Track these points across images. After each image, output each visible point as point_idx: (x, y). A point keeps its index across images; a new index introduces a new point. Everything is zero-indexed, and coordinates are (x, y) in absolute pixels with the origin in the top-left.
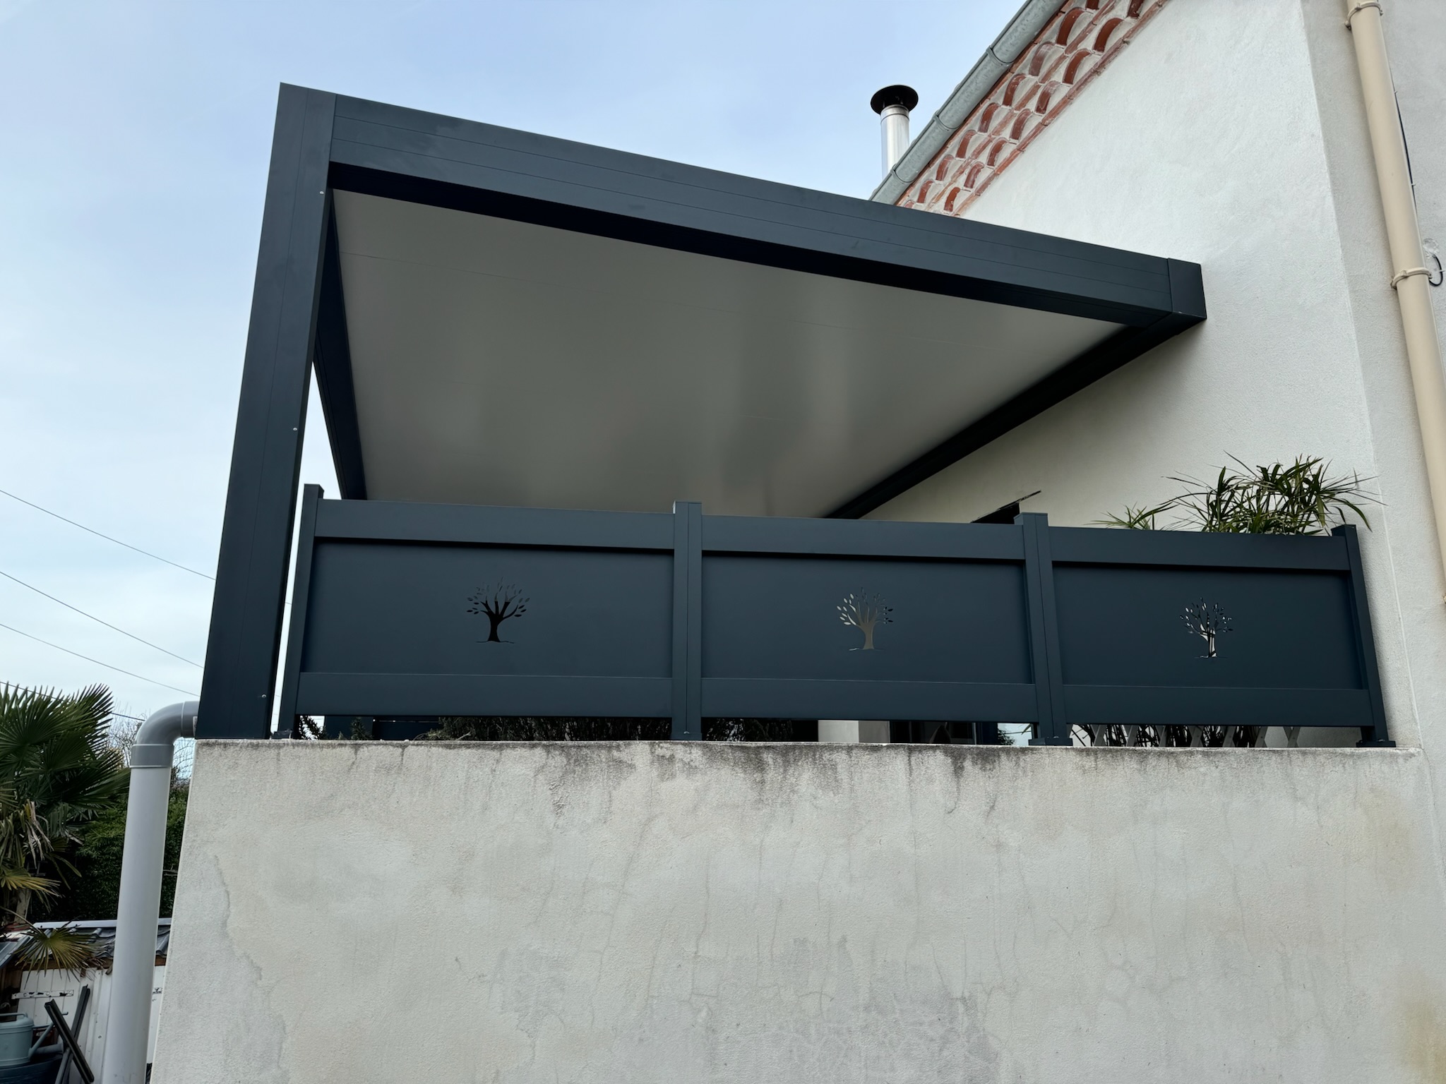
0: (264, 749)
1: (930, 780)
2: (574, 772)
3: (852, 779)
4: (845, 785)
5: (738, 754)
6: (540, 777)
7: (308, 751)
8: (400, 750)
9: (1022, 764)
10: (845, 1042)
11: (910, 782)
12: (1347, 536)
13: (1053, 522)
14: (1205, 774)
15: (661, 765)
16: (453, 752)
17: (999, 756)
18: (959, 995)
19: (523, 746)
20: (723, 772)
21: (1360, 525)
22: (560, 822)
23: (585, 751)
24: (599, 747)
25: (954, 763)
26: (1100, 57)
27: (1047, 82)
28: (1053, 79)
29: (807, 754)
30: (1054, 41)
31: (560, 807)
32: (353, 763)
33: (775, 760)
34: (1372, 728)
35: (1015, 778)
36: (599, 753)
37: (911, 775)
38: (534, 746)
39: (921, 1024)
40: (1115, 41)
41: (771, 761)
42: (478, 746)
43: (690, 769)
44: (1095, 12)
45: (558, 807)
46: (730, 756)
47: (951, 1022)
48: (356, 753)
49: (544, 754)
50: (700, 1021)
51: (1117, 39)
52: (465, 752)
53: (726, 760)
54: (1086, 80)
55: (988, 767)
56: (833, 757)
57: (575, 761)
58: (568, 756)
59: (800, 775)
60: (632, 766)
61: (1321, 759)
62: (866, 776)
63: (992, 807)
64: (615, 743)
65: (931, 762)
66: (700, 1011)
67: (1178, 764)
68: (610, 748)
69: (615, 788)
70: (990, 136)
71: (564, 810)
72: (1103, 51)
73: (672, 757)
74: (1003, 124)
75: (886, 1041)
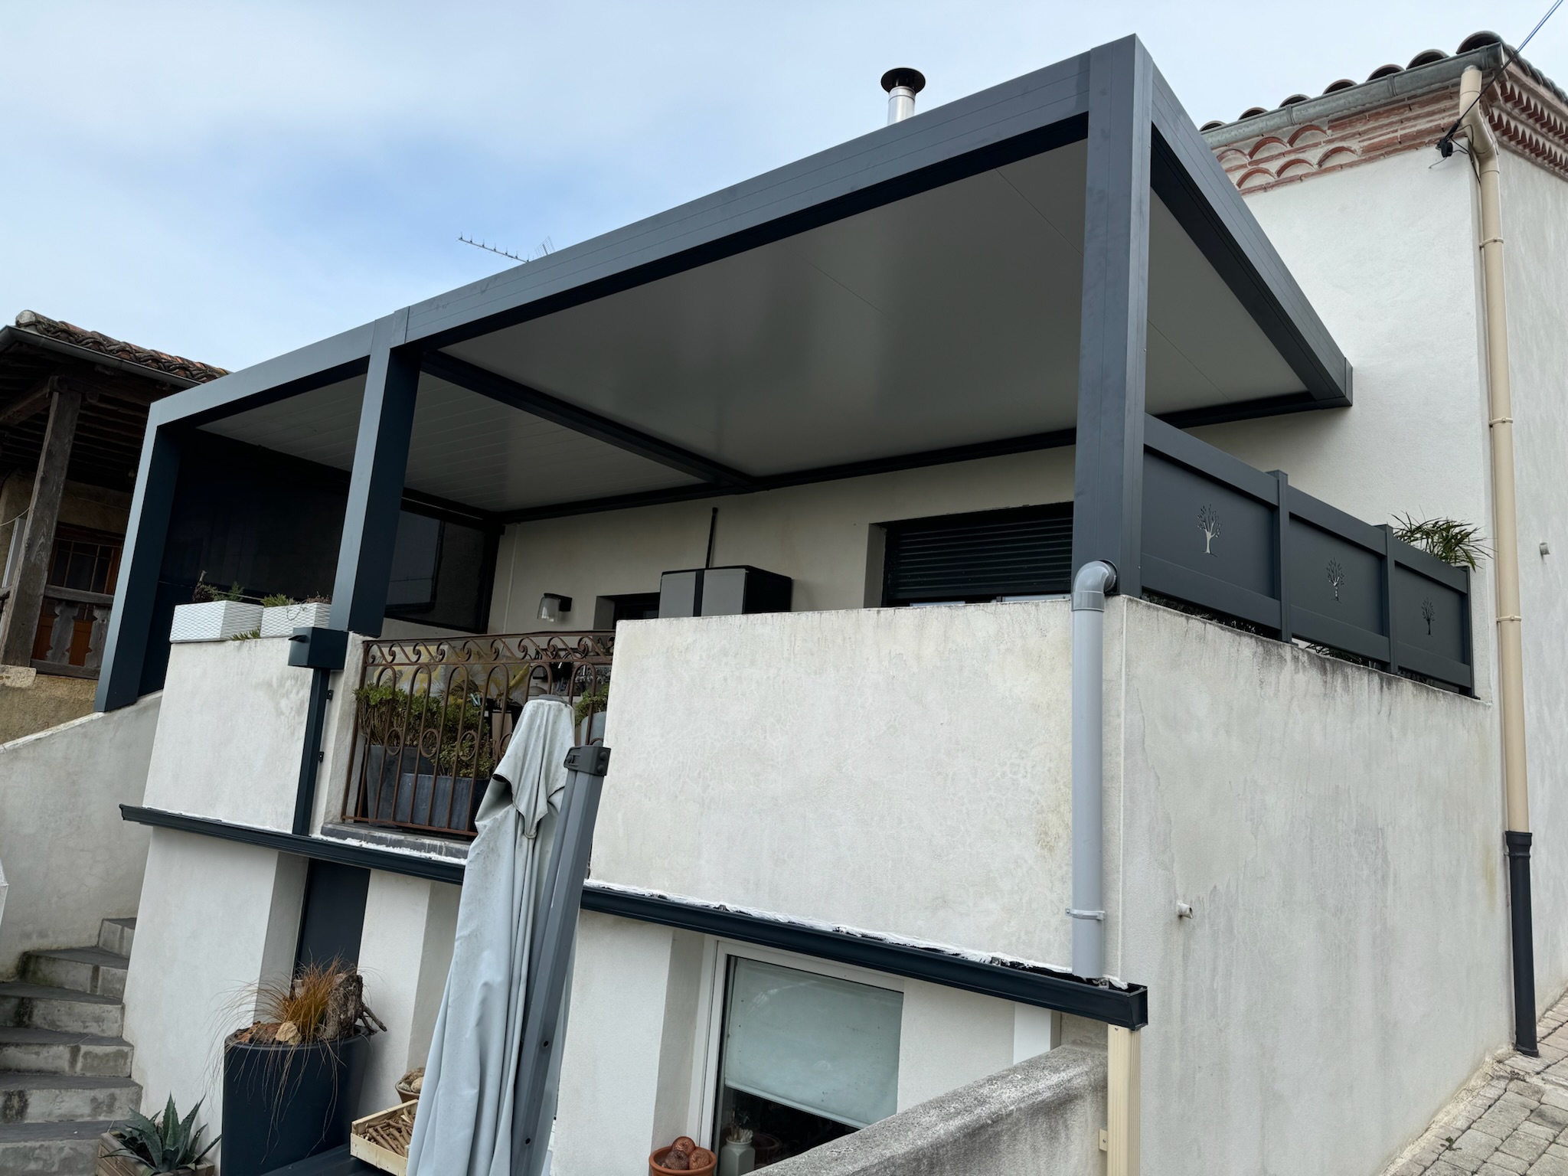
0: (1152, 610)
1: (1374, 692)
3: (1353, 686)
4: (1351, 690)
9: (1398, 688)
12: (1466, 574)
14: (1442, 705)
15: (1294, 662)
16: (1223, 632)
17: (1392, 681)
18: (1380, 828)
20: (1314, 672)
26: (1274, 180)
30: (1243, 152)
34: (1471, 688)
35: (1396, 695)
37: (1369, 686)
40: (1293, 175)
41: (1328, 669)
44: (1288, 148)
47: (1378, 843)
50: (1308, 834)
51: (1296, 174)
53: (1315, 664)
55: (1390, 687)
59: (1338, 679)
60: (1285, 661)
62: (1357, 686)
63: (1390, 713)
65: (1375, 681)
66: (1308, 827)
67: (1436, 699)
72: (1279, 177)
75: (1361, 852)
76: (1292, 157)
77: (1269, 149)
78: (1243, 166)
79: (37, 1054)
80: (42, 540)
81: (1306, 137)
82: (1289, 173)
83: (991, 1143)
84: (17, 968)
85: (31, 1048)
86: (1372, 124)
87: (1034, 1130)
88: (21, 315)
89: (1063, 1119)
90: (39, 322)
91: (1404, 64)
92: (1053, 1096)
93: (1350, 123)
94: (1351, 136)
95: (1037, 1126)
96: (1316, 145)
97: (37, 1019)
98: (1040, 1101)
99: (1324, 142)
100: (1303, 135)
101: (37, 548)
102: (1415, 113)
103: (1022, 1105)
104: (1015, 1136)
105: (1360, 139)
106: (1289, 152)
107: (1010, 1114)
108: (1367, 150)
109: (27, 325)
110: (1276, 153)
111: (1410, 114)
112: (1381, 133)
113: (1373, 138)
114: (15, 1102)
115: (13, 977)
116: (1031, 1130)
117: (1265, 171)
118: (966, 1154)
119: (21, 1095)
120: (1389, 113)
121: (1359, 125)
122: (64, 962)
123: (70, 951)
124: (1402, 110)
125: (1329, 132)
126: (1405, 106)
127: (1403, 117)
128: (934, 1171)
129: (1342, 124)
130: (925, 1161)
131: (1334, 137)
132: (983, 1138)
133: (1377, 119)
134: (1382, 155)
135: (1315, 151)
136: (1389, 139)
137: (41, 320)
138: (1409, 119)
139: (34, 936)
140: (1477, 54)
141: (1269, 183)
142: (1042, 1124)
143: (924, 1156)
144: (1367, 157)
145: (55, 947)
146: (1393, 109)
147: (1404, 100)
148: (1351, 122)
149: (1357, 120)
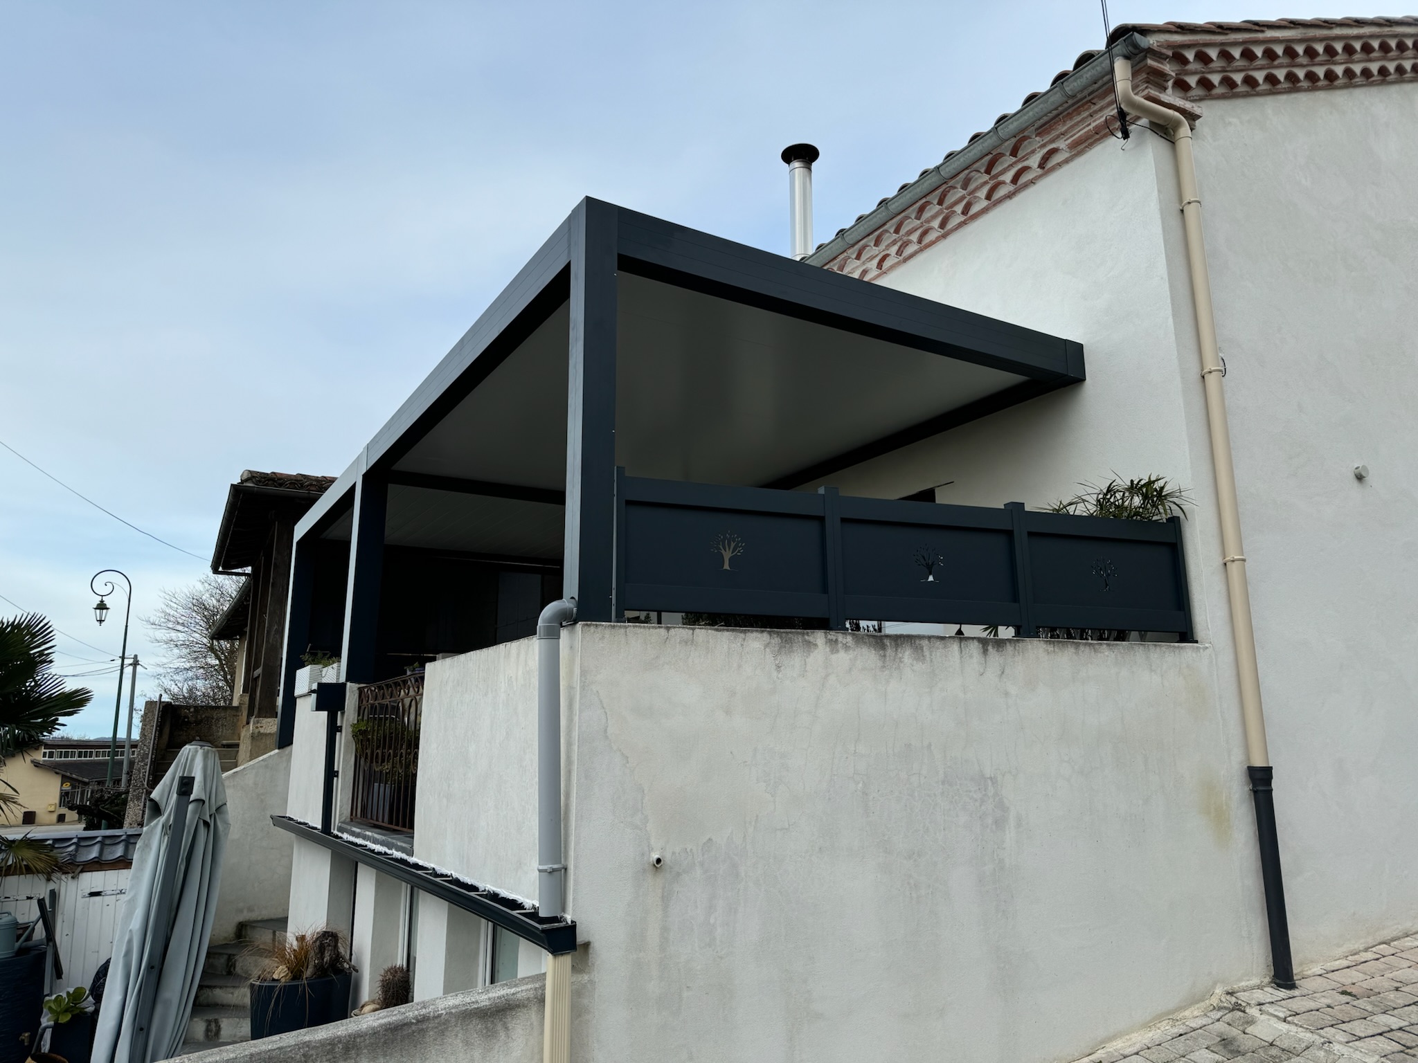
0: (617, 628)
1: (971, 657)
2: (785, 647)
3: (931, 655)
4: (928, 659)
5: (871, 639)
6: (767, 650)
7: (642, 630)
8: (692, 631)
9: (1017, 648)
10: (933, 801)
11: (961, 657)
12: (1175, 524)
13: (1027, 508)
14: (1108, 656)
15: (831, 645)
16: (720, 633)
17: (1006, 644)
18: (989, 776)
19: (757, 631)
20: (863, 650)
21: (1182, 516)
22: (780, 676)
23: (790, 635)
24: (798, 633)
25: (983, 647)
26: (1013, 188)
27: (971, 196)
28: (976, 195)
29: (908, 640)
30: (983, 170)
31: (779, 667)
32: (667, 638)
33: (890, 643)
34: (1186, 633)
35: (1014, 655)
36: (797, 636)
37: (961, 653)
38: (763, 632)
39: (970, 791)
40: (1026, 180)
41: (888, 644)
42: (733, 630)
43: (846, 648)
44: (1014, 159)
45: (778, 667)
46: (867, 641)
47: (985, 791)
48: (668, 632)
49: (768, 636)
50: (859, 788)
51: (1027, 179)
52: (726, 634)
53: (865, 643)
54: (1001, 201)
55: (1001, 649)
56: (921, 642)
57: (786, 641)
58: (781, 638)
59: (904, 652)
60: (816, 645)
61: (1164, 649)
62: (938, 654)
63: (1003, 673)
64: (805, 631)
65: (972, 647)
66: (859, 783)
67: (1095, 651)
68: (804, 633)
69: (807, 657)
70: (922, 223)
71: (782, 668)
72: (1016, 184)
73: (837, 640)
74: (934, 217)
75: (954, 800)
76: (1020, 166)
77: (1002, 163)
78: (986, 183)
79: (232, 993)
80: (276, 627)
81: (1025, 146)
82: (1023, 180)
83: (415, 1036)
84: (236, 934)
85: (228, 989)
86: (1069, 124)
87: (467, 1029)
88: (242, 476)
89: (502, 1022)
90: (254, 477)
91: (1071, 68)
92: (491, 1005)
93: (1050, 128)
94: (1057, 138)
95: (471, 1026)
96: (1033, 152)
97: (238, 970)
98: (475, 1008)
99: (1038, 148)
100: (1023, 146)
101: (273, 633)
102: (1099, 106)
103: (453, 1011)
104: (443, 1032)
105: (1065, 138)
106: (1015, 163)
107: (440, 1016)
108: (1073, 146)
109: (246, 480)
110: (1006, 165)
111: (1096, 107)
112: (1079, 129)
113: (1074, 135)
114: (213, 1026)
115: (234, 940)
116: (462, 1029)
117: (1004, 183)
118: (385, 1043)
119: (216, 1021)
120: (1078, 111)
121: (1060, 127)
122: (258, 929)
123: (261, 921)
124: (1086, 107)
125: (1038, 139)
126: (1087, 102)
127: (1091, 111)
128: (350, 1053)
129: (1045, 130)
130: (340, 1046)
131: (1044, 141)
132: (405, 1033)
133: (1071, 119)
134: (1086, 147)
135: (1034, 157)
136: (1086, 132)
137: (255, 475)
138: (1096, 112)
139: (245, 912)
140: (1119, 47)
141: (1010, 192)
142: (476, 1025)
143: (340, 1042)
144: (1076, 152)
145: (259, 918)
146: (1079, 107)
147: (1085, 97)
148: (1051, 126)
149: (1055, 123)
